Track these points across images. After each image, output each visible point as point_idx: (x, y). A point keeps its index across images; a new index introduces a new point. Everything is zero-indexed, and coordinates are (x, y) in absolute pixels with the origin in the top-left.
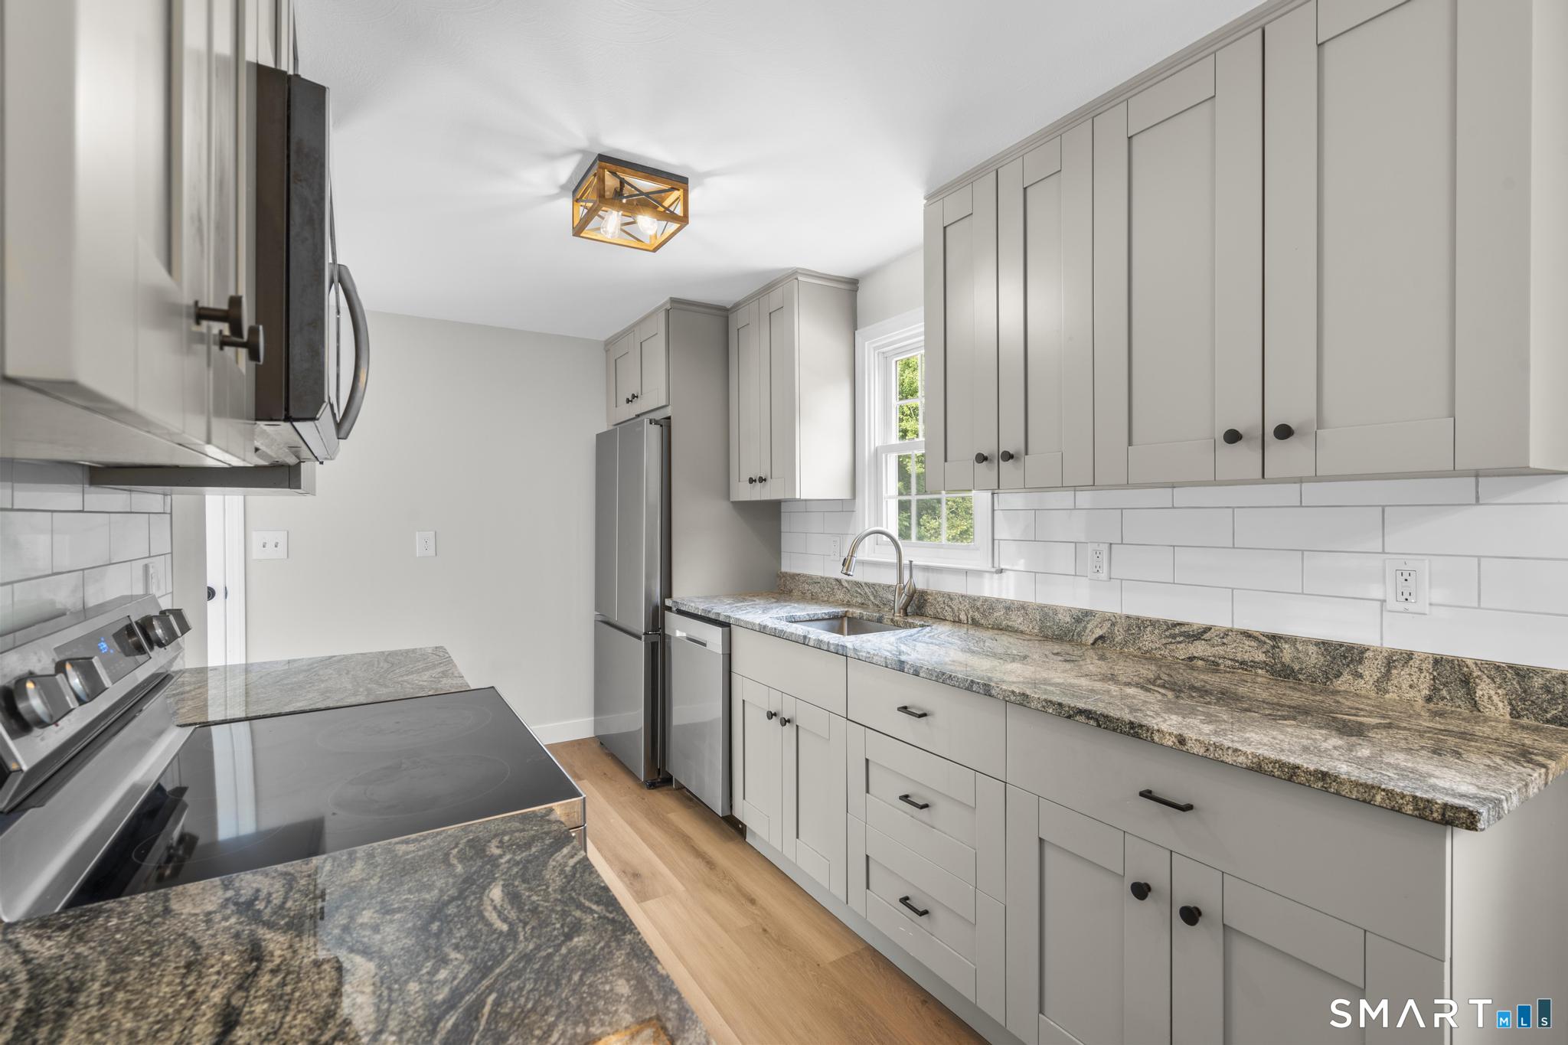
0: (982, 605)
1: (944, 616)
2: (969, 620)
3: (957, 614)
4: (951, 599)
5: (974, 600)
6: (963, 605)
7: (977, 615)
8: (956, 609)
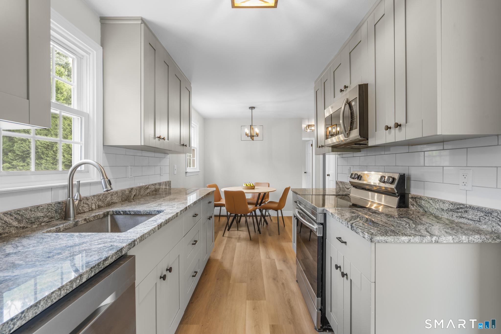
0: (102, 197)
1: (84, 210)
2: (97, 207)
3: (91, 206)
4: (88, 200)
5: (99, 196)
6: (94, 201)
7: (100, 203)
8: (90, 204)
